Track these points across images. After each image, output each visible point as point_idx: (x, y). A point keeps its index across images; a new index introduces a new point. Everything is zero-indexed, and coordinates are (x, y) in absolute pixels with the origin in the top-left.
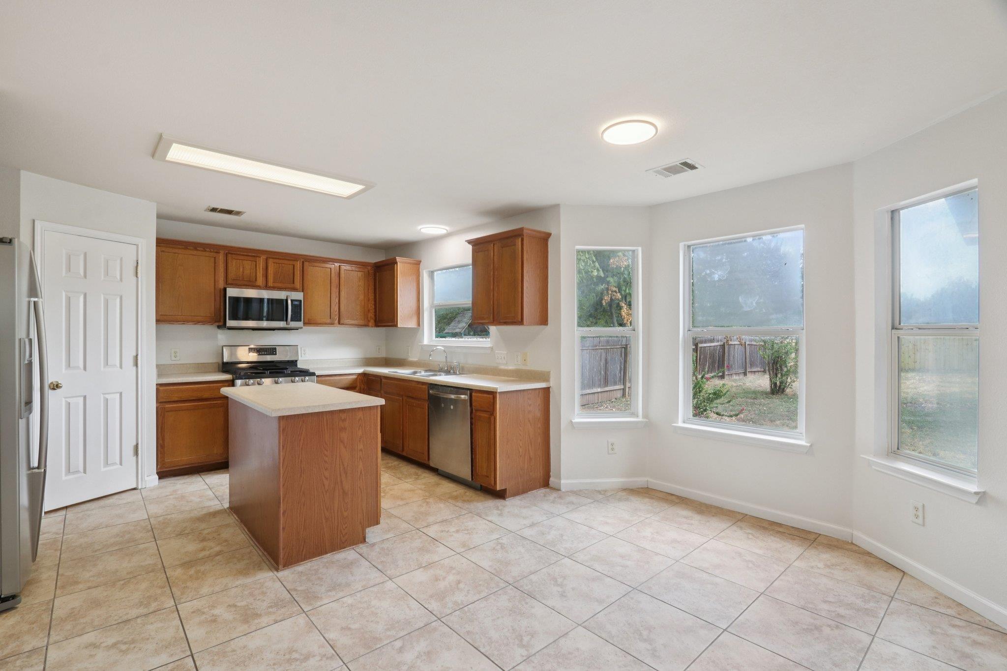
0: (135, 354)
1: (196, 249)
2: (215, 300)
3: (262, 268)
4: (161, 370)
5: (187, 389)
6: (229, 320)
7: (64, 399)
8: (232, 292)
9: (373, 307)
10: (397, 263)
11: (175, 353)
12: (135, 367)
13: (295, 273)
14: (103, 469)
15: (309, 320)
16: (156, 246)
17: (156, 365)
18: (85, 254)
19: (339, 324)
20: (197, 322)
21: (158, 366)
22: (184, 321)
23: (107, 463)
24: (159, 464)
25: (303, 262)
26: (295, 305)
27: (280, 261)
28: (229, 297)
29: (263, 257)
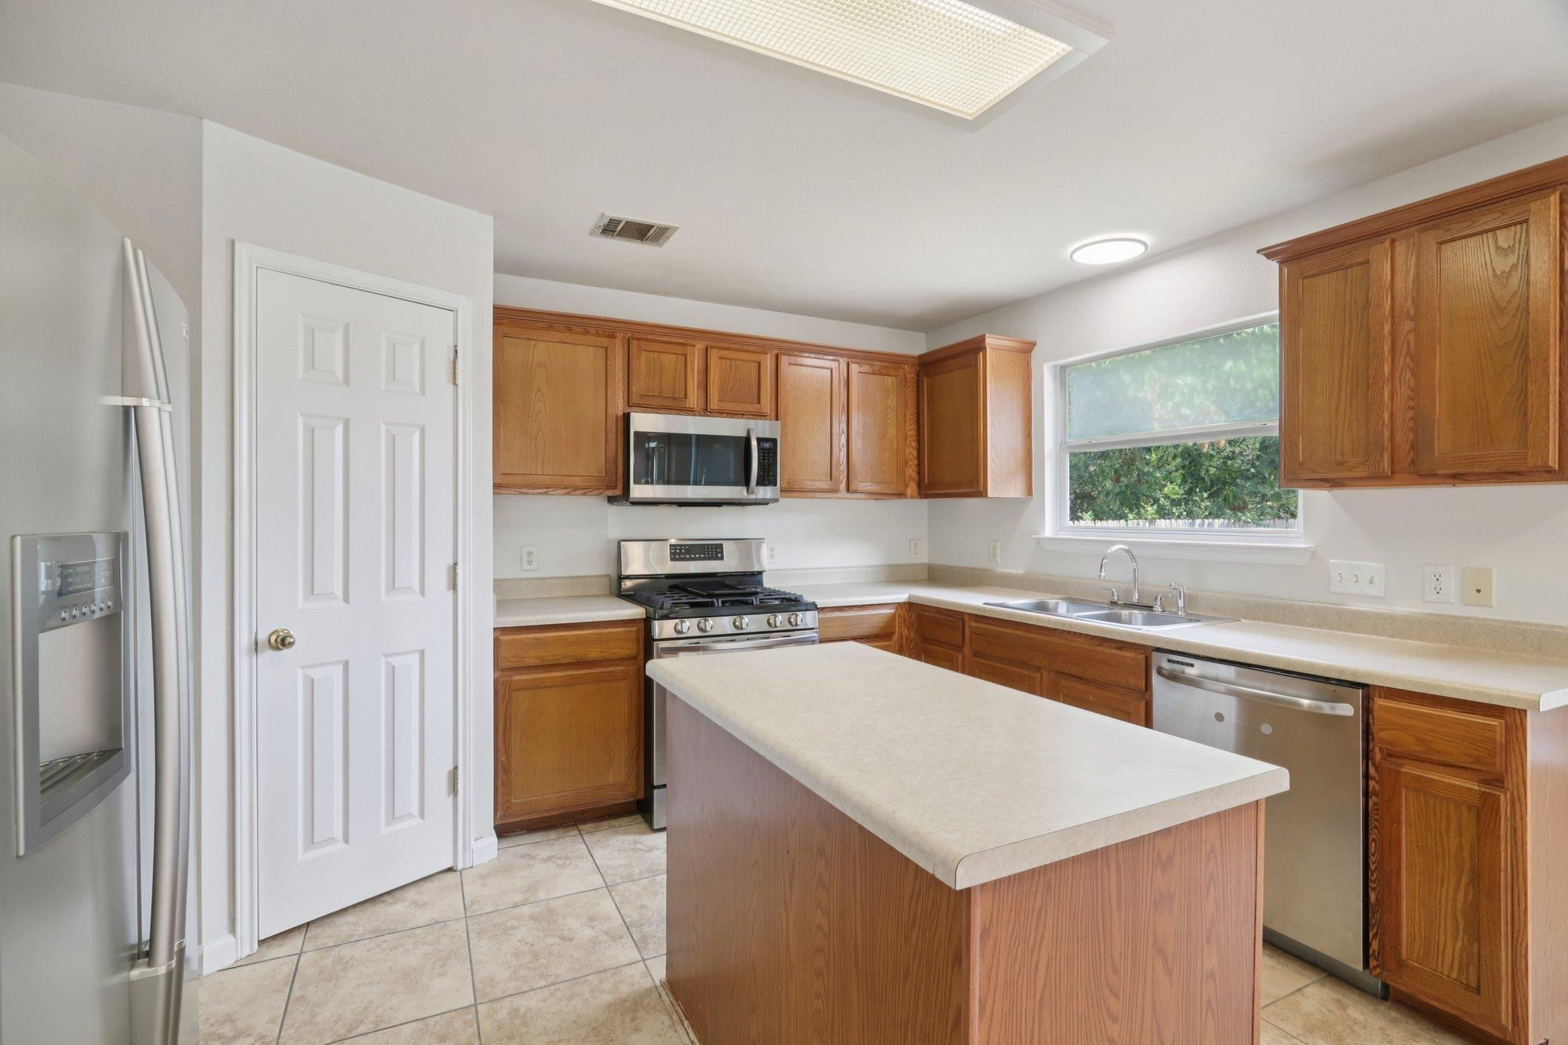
0: (451, 563)
1: (569, 329)
2: (607, 441)
3: (698, 371)
4: (505, 593)
5: (556, 640)
6: (635, 483)
7: (300, 671)
8: (643, 422)
9: (915, 453)
10: (984, 349)
11: (530, 554)
12: (452, 591)
13: (762, 381)
14: (384, 830)
15: (789, 483)
16: (494, 324)
17: (494, 580)
18: (347, 328)
19: (848, 491)
20: (572, 489)
21: (497, 583)
22: (547, 488)
23: (392, 817)
24: (500, 808)
25: (777, 356)
26: (763, 449)
27: (733, 355)
28: (635, 432)
29: (700, 346)
